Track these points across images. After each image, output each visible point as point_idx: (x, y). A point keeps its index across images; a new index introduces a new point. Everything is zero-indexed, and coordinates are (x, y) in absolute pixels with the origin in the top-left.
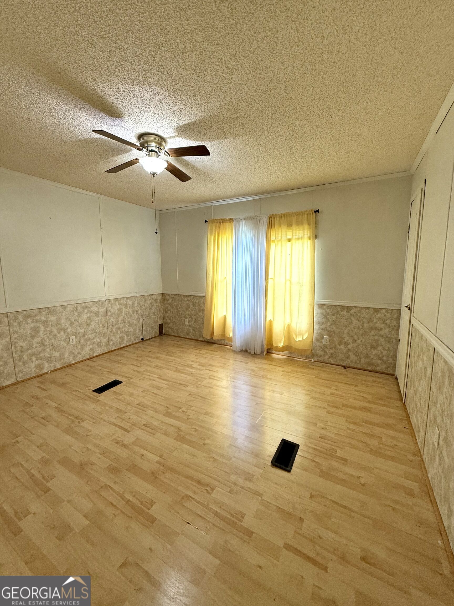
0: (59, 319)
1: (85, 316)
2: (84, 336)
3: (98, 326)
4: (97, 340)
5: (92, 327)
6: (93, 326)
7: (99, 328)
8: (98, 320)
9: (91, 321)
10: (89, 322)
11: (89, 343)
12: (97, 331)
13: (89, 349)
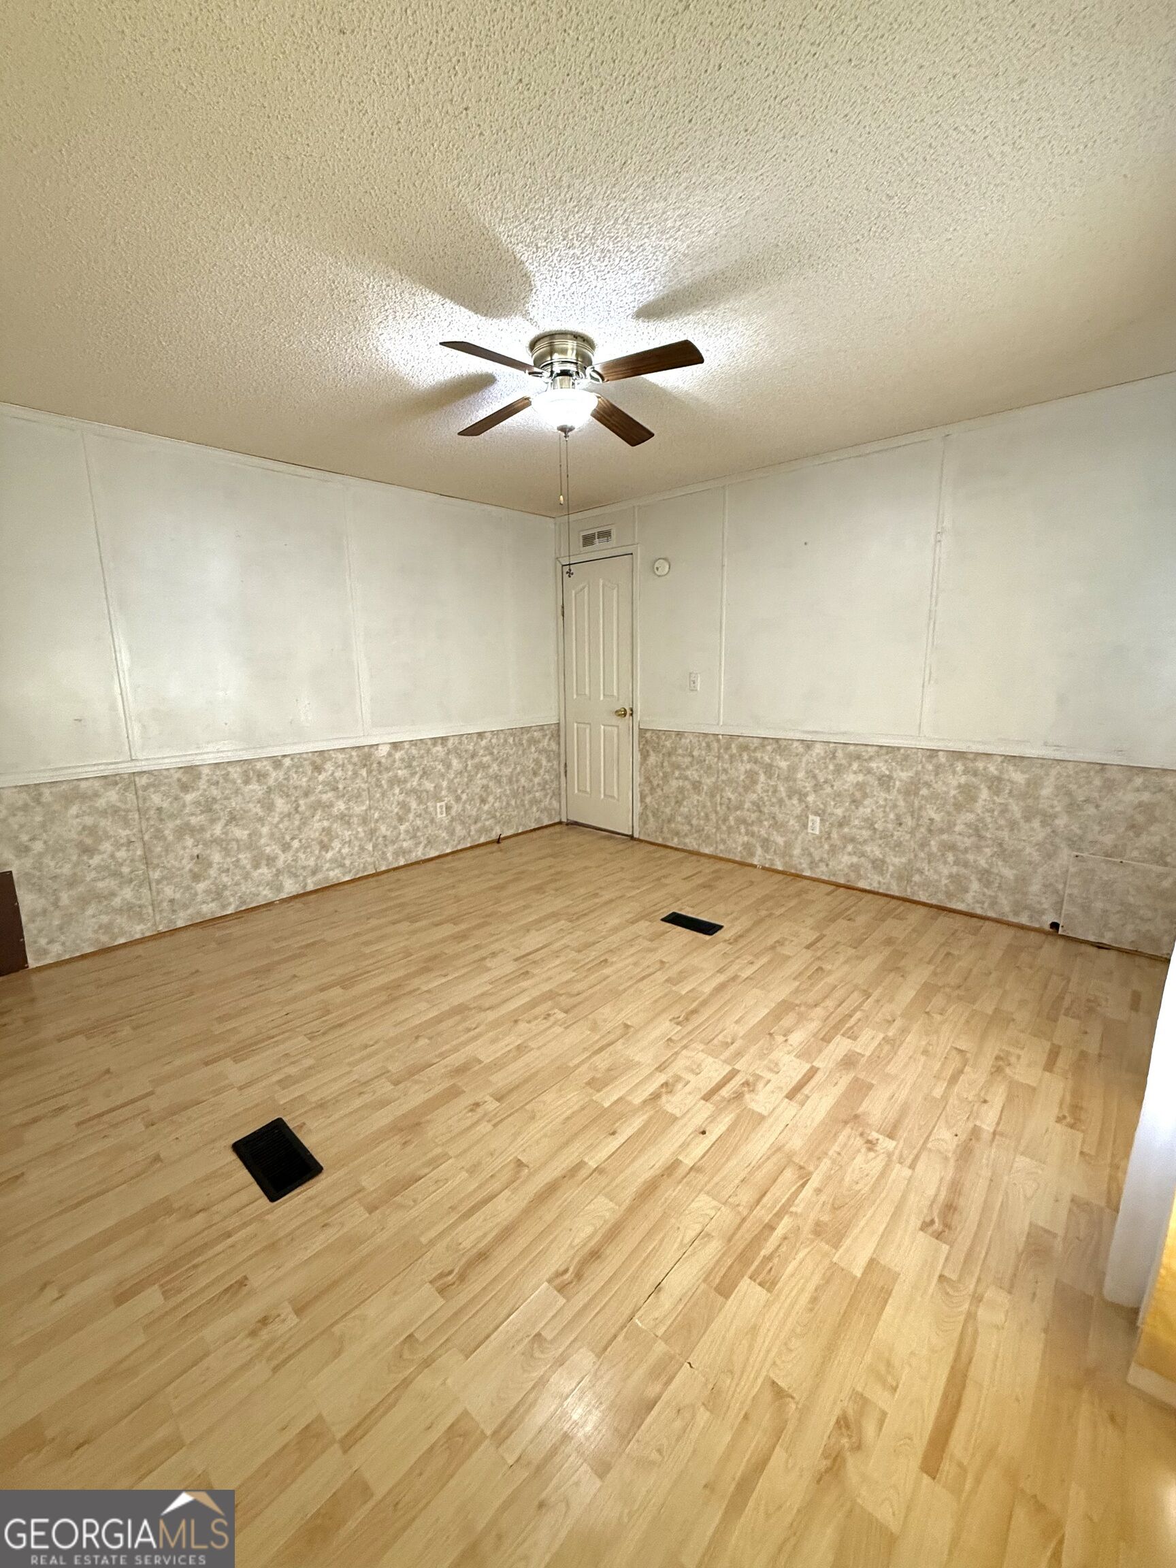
0: (793, 769)
1: (851, 778)
2: (841, 825)
3: (881, 815)
4: (874, 850)
5: (865, 811)
6: (869, 810)
7: (885, 821)
8: (886, 800)
9: (865, 796)
10: (858, 795)
11: (850, 848)
12: (876, 826)
13: (849, 863)
